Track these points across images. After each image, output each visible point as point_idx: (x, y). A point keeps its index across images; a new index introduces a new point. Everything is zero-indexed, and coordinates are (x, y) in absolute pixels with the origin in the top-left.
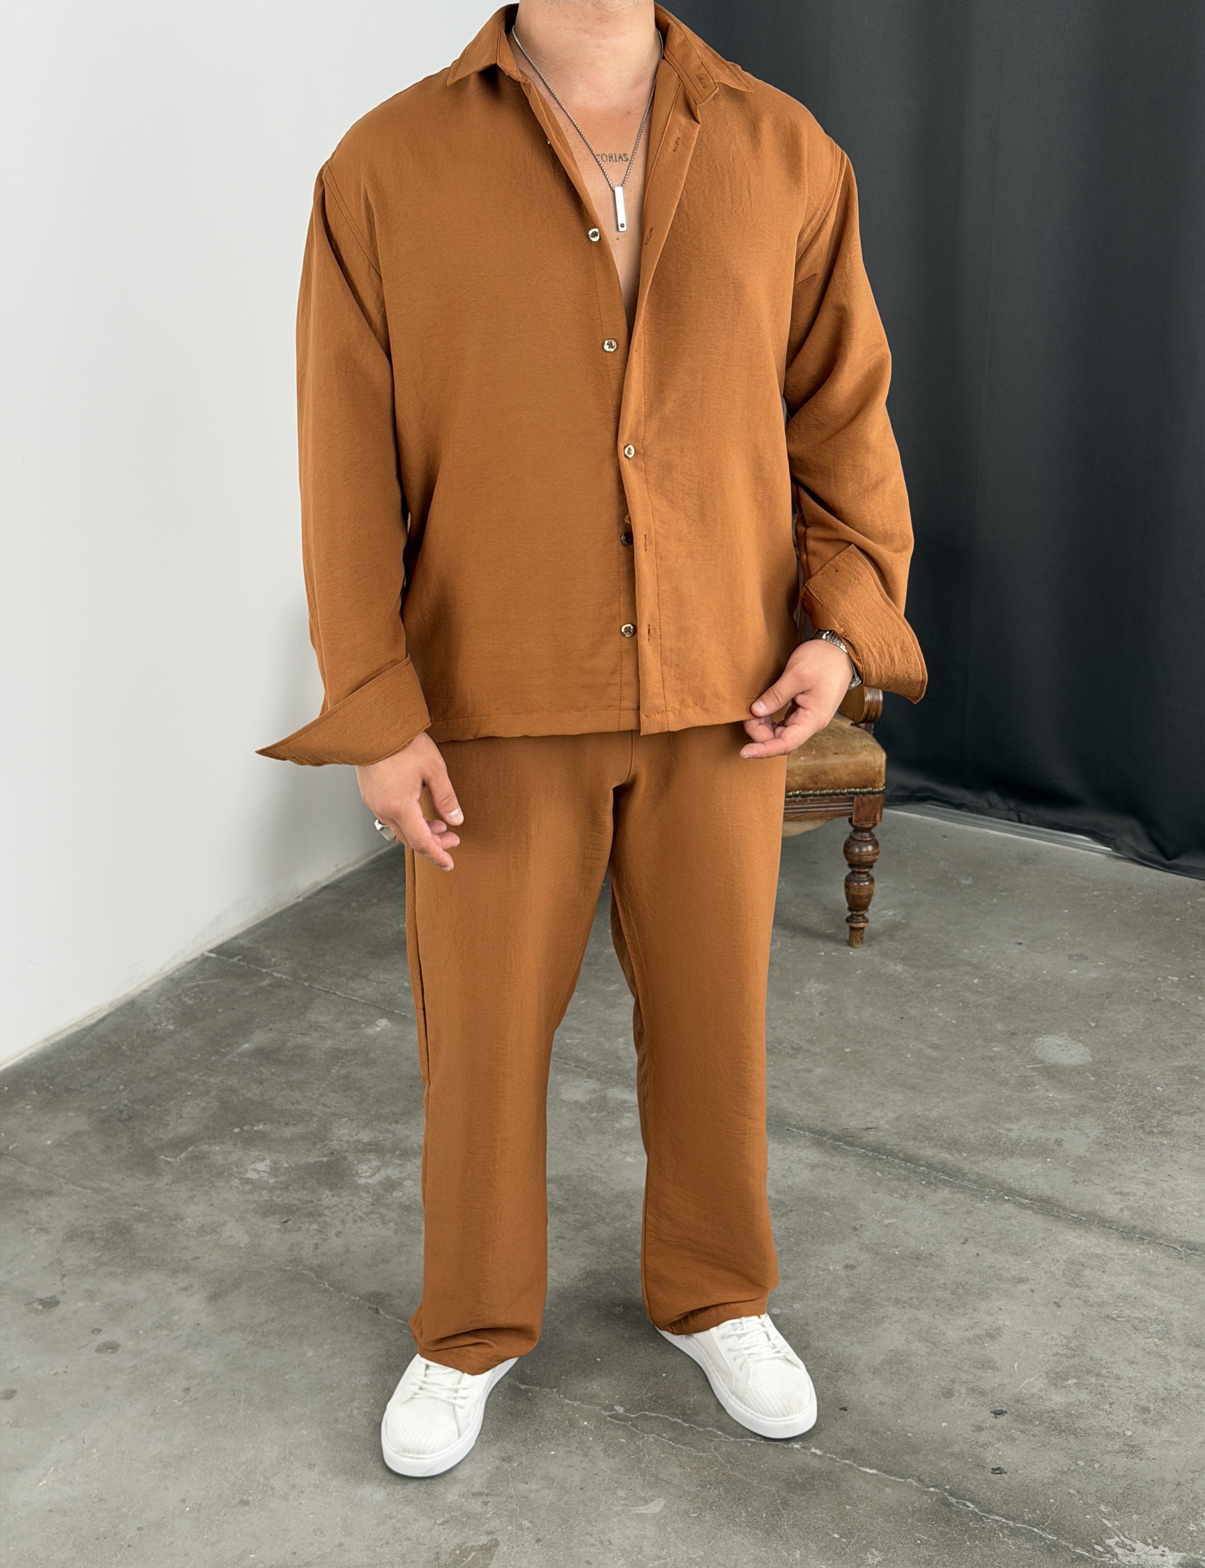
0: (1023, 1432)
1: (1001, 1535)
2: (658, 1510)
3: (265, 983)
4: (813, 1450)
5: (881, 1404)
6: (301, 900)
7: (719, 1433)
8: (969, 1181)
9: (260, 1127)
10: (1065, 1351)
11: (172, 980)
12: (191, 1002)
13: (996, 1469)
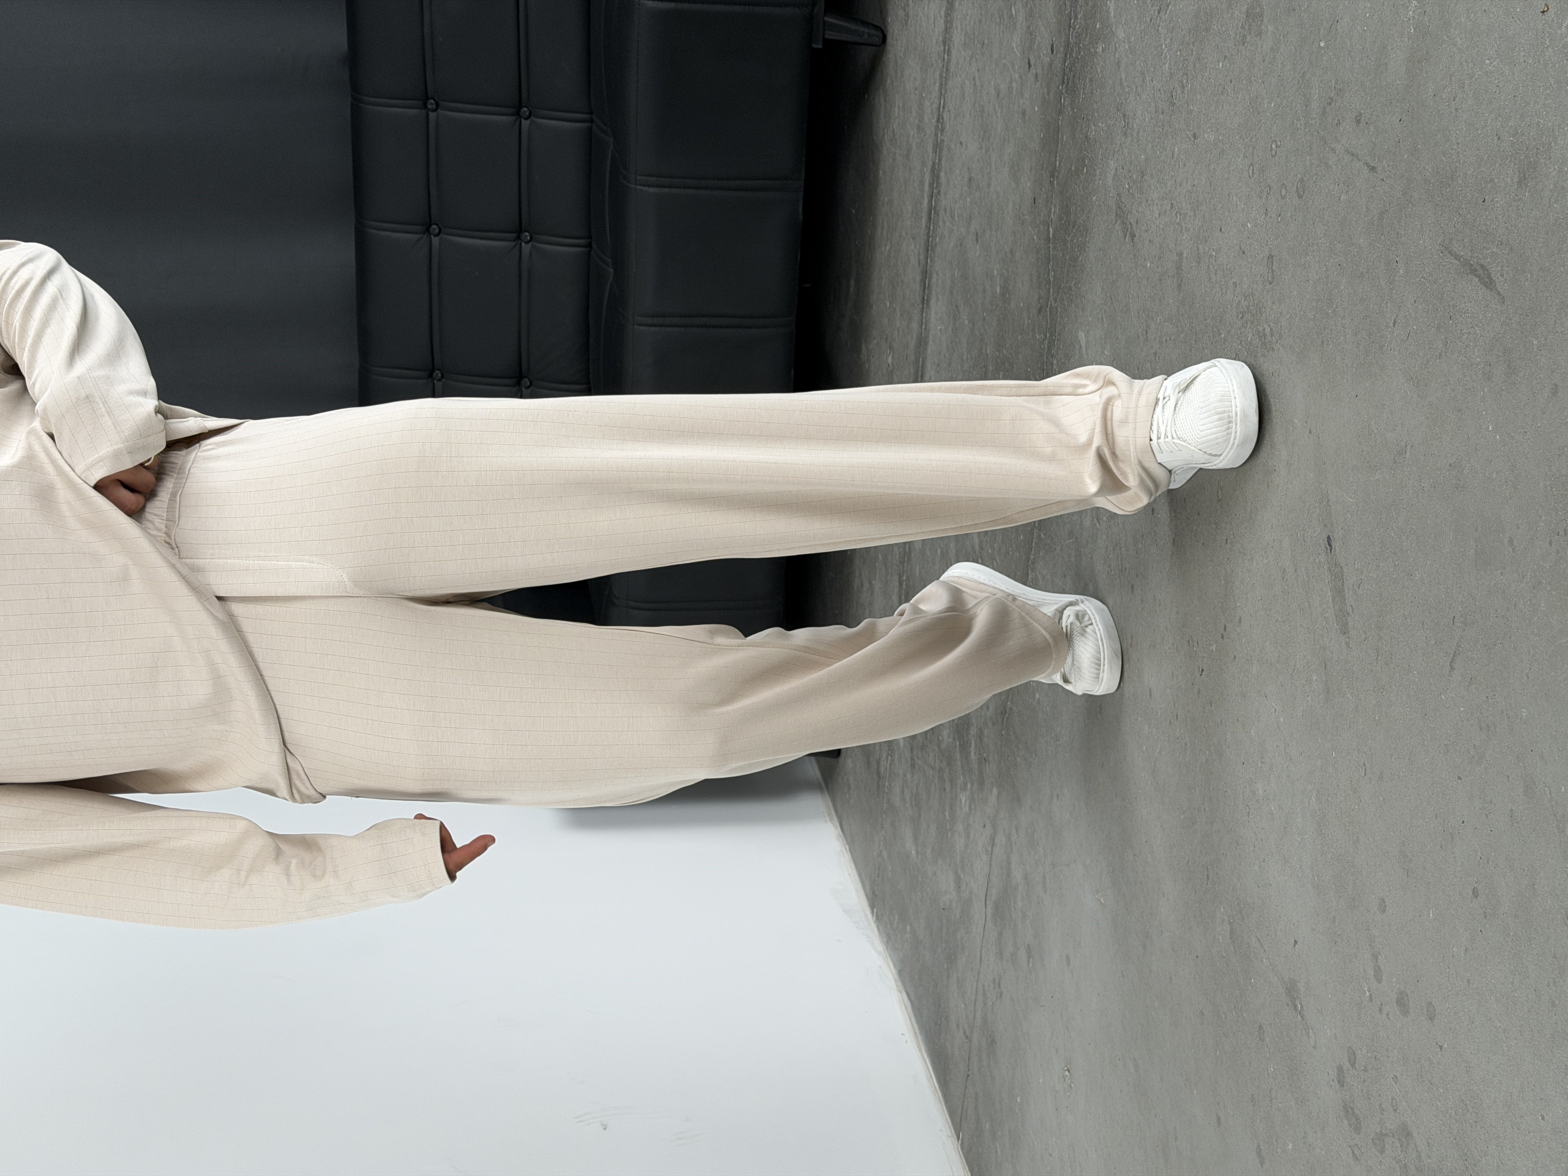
0: (1035, 39)
1: (1077, 27)
2: (1083, 335)
3: (885, 853)
4: (1052, 216)
5: (1031, 170)
6: (847, 847)
7: (1049, 303)
8: (936, 159)
9: (947, 814)
10: (1002, 25)
11: (887, 942)
12: (896, 917)
13: (1051, 49)
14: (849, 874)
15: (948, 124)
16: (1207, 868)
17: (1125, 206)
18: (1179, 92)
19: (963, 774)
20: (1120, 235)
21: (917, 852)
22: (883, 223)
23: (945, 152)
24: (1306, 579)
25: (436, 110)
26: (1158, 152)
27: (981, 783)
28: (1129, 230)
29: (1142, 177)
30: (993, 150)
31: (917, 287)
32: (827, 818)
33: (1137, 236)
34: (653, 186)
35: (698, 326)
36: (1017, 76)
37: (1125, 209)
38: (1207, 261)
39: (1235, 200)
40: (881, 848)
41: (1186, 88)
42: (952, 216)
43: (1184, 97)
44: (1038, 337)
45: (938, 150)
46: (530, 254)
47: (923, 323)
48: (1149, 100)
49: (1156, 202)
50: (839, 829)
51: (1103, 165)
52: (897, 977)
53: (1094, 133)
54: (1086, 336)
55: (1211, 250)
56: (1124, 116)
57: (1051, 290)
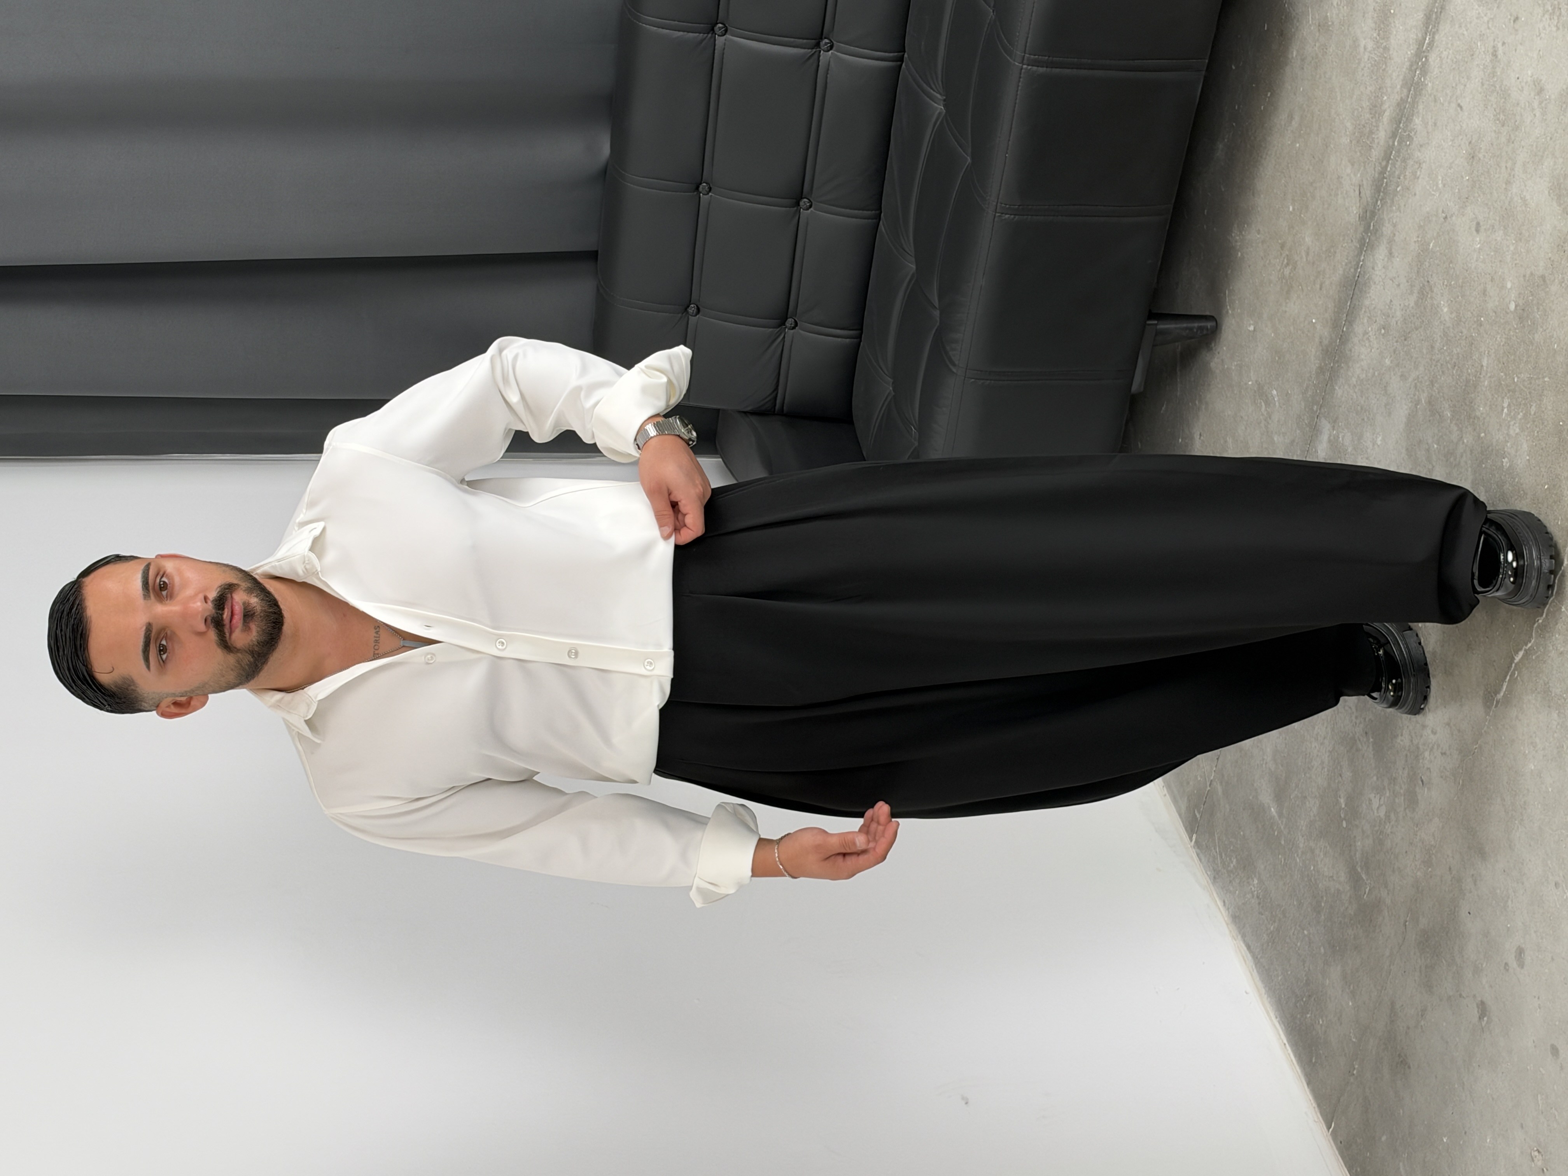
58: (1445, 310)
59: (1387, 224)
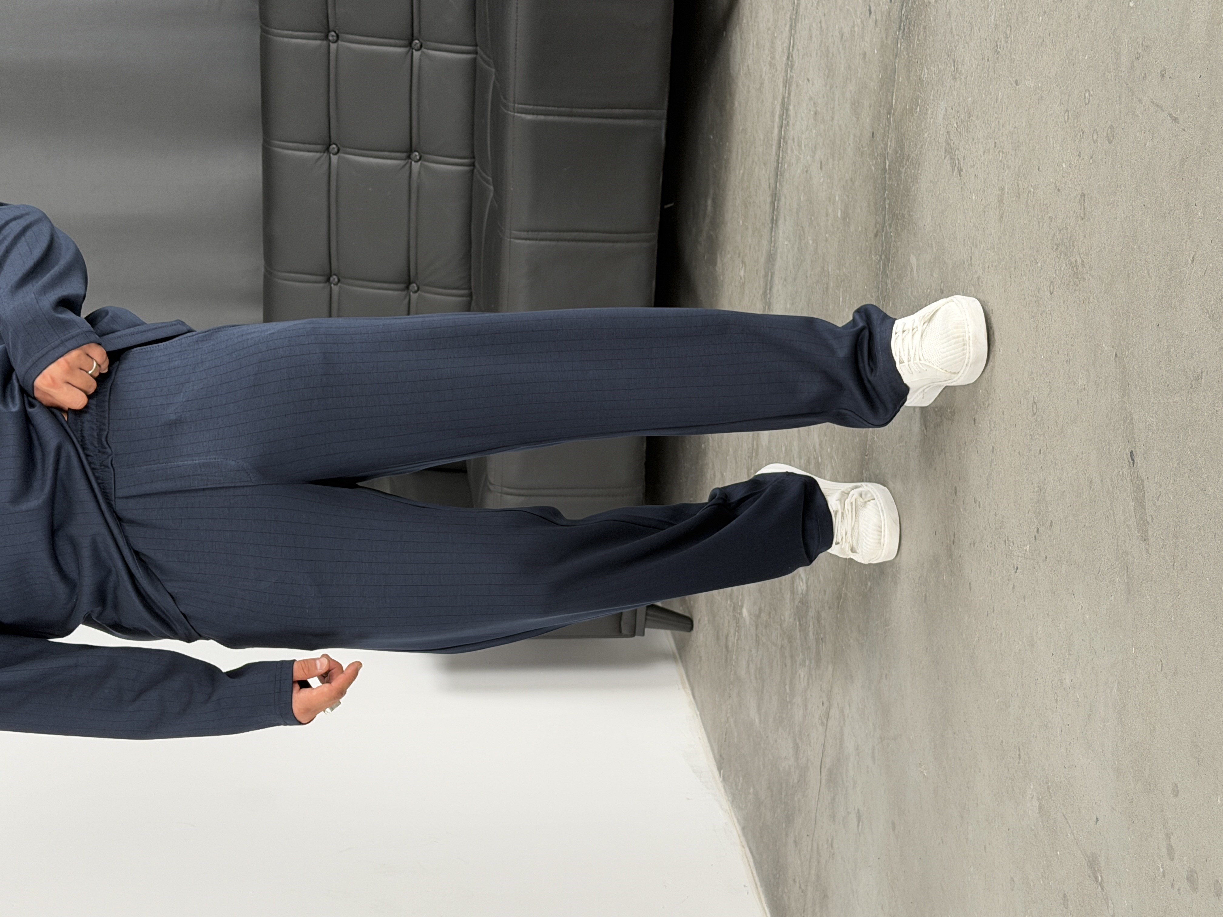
14: (700, 738)
15: (797, 63)
16: (1019, 748)
17: (954, 143)
18: (1003, 42)
19: (802, 652)
20: (948, 169)
21: (760, 720)
22: (738, 149)
23: (794, 87)
24: (1111, 489)
25: (336, 42)
26: (984, 96)
27: (818, 661)
28: (957, 166)
29: (969, 118)
30: (837, 87)
31: (767, 208)
32: (680, 686)
33: (964, 170)
34: (529, 114)
35: (569, 240)
36: (859, 21)
37: (953, 146)
38: (1026, 196)
39: (1052, 142)
40: (728, 715)
41: (1009, 39)
42: (800, 146)
43: (1007, 47)
44: (874, 259)
45: (787, 86)
46: (419, 173)
47: (772, 241)
48: (977, 48)
49: (981, 141)
50: (691, 697)
51: (934, 105)
52: (741, 833)
53: (926, 76)
54: (918, 260)
55: (1030, 187)
56: (954, 61)
57: (887, 216)
58: (811, 242)
59: (783, 199)
